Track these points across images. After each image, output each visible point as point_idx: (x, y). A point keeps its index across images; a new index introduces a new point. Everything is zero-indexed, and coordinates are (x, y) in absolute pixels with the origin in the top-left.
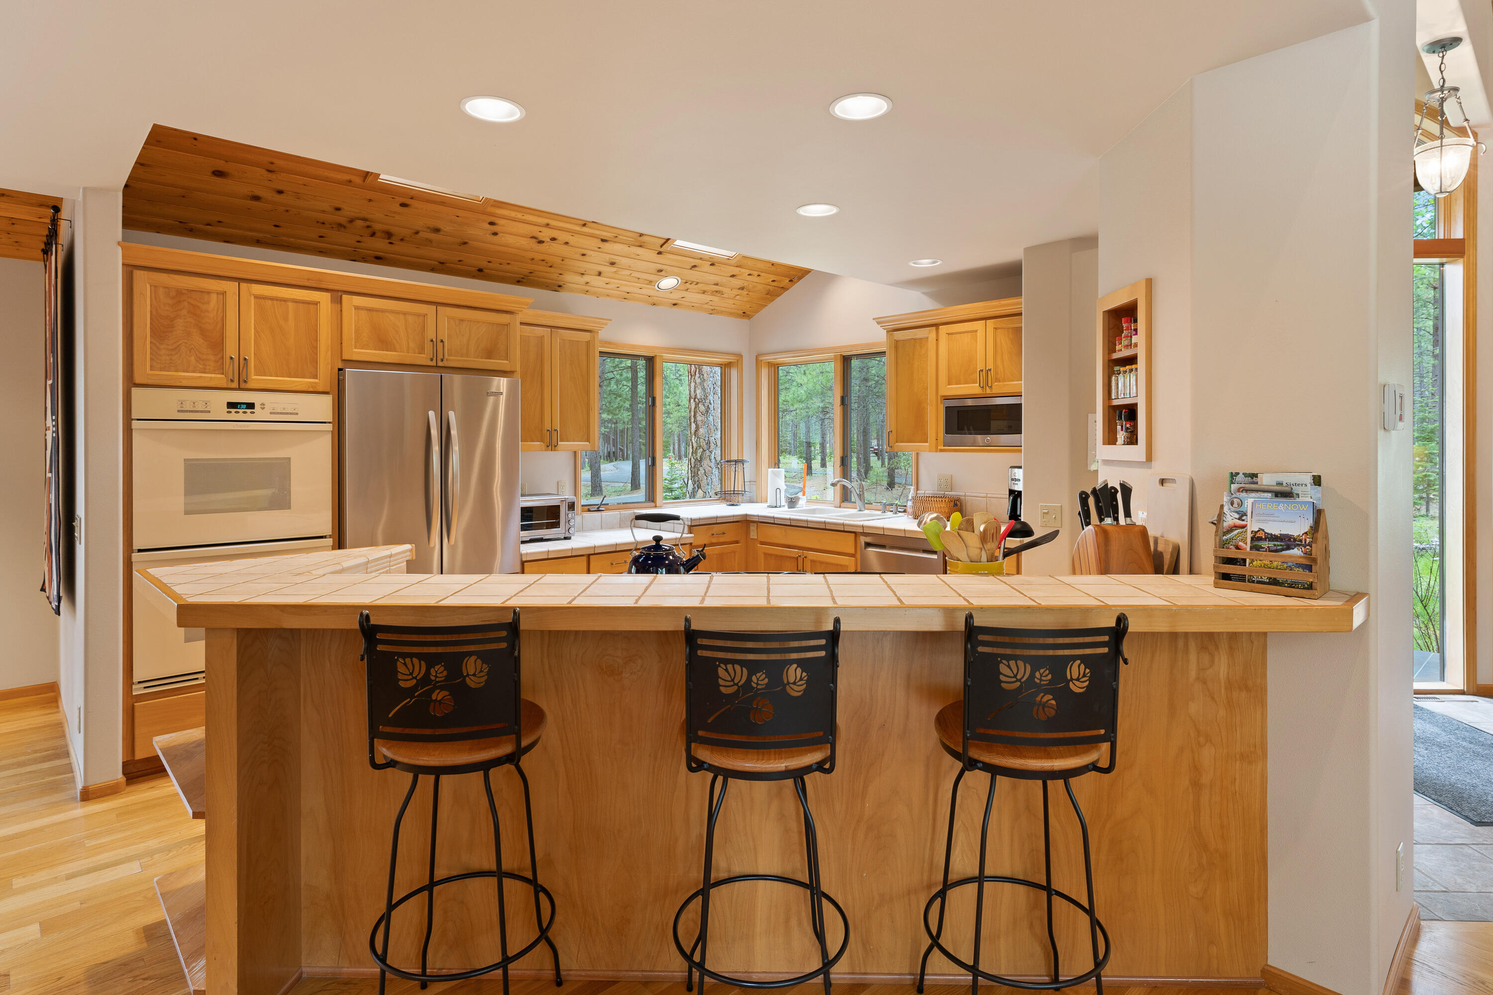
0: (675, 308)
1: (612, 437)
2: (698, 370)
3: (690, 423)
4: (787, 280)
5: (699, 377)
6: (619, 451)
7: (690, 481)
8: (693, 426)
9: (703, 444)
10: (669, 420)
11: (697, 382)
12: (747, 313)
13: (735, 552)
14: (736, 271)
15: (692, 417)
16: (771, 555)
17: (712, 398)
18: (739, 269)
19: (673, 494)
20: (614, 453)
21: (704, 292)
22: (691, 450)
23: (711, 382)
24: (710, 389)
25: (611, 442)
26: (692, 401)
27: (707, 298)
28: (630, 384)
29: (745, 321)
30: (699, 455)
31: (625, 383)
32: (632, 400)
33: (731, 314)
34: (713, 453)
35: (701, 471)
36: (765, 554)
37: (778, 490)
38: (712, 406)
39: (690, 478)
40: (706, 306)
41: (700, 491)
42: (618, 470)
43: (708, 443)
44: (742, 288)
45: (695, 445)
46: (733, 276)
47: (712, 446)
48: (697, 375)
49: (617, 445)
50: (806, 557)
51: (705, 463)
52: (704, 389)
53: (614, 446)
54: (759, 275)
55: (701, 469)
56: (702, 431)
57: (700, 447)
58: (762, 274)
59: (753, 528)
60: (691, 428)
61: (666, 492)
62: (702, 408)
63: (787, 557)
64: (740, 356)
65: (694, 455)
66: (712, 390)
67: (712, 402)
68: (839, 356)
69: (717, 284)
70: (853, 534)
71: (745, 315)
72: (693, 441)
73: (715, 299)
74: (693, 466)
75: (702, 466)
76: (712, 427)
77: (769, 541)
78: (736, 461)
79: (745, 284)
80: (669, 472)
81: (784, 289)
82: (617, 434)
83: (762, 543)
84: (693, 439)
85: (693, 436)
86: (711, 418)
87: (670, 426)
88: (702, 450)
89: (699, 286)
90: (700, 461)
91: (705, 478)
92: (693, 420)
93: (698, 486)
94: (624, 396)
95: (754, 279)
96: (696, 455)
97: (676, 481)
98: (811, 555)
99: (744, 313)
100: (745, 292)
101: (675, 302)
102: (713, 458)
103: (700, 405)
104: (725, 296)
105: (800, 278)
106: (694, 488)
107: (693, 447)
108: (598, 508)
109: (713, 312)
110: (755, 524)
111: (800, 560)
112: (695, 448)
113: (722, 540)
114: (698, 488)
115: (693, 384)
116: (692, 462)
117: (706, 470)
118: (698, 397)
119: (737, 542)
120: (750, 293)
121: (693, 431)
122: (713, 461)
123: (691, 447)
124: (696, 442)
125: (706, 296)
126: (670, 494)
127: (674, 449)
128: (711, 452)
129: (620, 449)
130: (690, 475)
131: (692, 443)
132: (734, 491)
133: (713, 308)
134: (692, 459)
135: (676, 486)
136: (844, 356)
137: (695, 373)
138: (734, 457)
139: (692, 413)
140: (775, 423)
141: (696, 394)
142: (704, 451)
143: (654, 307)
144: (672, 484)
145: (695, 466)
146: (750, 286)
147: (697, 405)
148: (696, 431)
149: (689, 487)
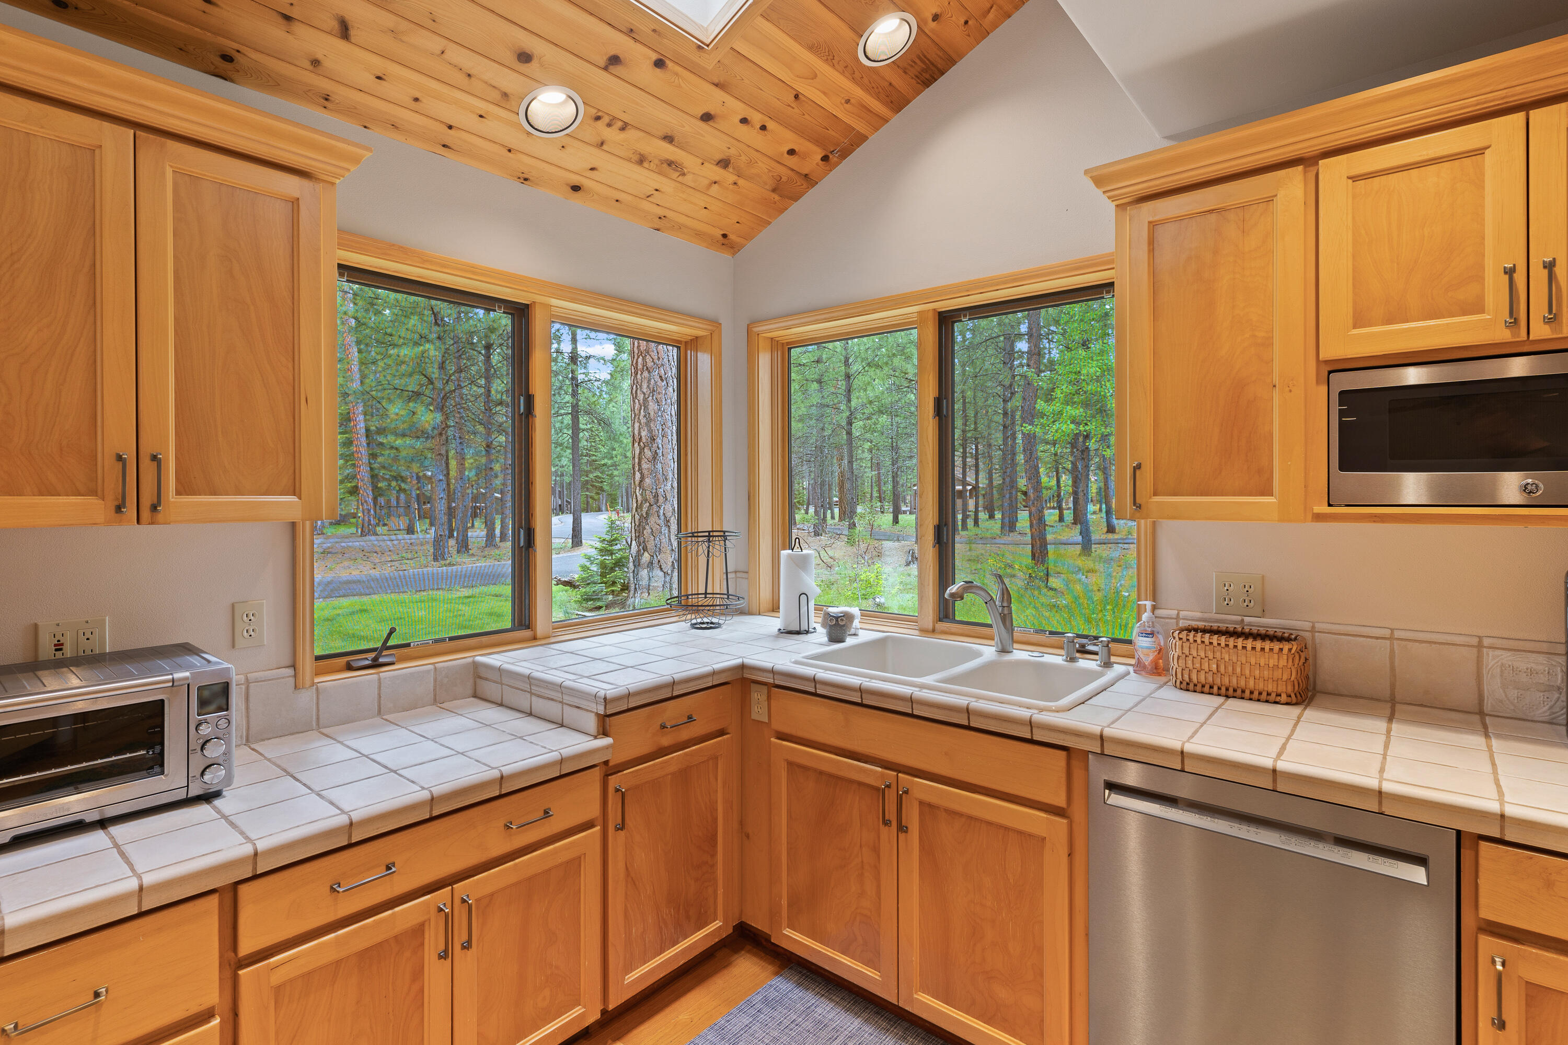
0: (576, 200)
1: (558, 489)
2: (643, 407)
3: (634, 472)
4: (818, 154)
5: (645, 416)
6: (565, 503)
7: (634, 542)
8: (638, 475)
9: (650, 497)
10: (616, 473)
11: (642, 421)
12: (732, 237)
13: (715, 758)
14: (715, 100)
15: (636, 465)
16: (805, 768)
17: (660, 441)
18: (719, 94)
19: (614, 557)
20: (560, 506)
21: (641, 160)
22: (635, 505)
23: (658, 422)
24: (658, 430)
25: (557, 495)
26: (636, 445)
27: (647, 179)
28: (570, 432)
29: (724, 257)
30: (645, 510)
31: (565, 431)
32: (573, 450)
33: (699, 235)
34: (662, 508)
35: (647, 531)
36: (791, 764)
37: (803, 598)
38: (661, 451)
39: (634, 538)
40: (646, 205)
41: (646, 554)
42: (563, 524)
43: (656, 496)
44: (724, 163)
45: (639, 498)
46: (707, 117)
47: (661, 499)
48: (642, 413)
49: (563, 499)
50: (906, 792)
51: (652, 520)
52: (650, 431)
53: (560, 498)
54: (763, 128)
55: (647, 527)
56: (648, 481)
57: (646, 500)
58: (771, 125)
59: (758, 696)
60: (634, 478)
61: (605, 555)
62: (648, 453)
63: (851, 781)
64: (715, 324)
65: (639, 510)
66: (660, 432)
67: (660, 446)
68: (930, 314)
69: (669, 139)
70: (1063, 754)
71: (725, 242)
72: (638, 494)
73: (667, 185)
74: (637, 524)
75: (648, 524)
76: (660, 476)
77: (800, 734)
78: (710, 536)
79: (733, 151)
80: (608, 531)
81: (809, 180)
82: (563, 487)
83: (782, 737)
84: (637, 491)
85: (638, 488)
86: (659, 466)
87: (617, 478)
88: (648, 504)
89: (631, 134)
90: (646, 518)
91: (653, 538)
92: (637, 469)
93: (643, 548)
94: (565, 444)
95: (749, 135)
96: (642, 510)
97: (617, 542)
98: (922, 788)
99: (725, 236)
100: (728, 176)
101: (576, 180)
102: (661, 514)
103: (646, 450)
104: (688, 179)
105: (845, 153)
106: (639, 551)
107: (637, 501)
108: (375, 659)
109: (661, 223)
110: (765, 689)
111: (891, 796)
112: (639, 502)
113: (685, 734)
114: (644, 550)
115: (637, 425)
116: (637, 520)
117: (654, 529)
118: (644, 440)
119: (722, 733)
120: (741, 182)
121: (637, 483)
122: (662, 518)
123: (634, 500)
124: (642, 495)
125: (646, 172)
126: (610, 557)
127: (622, 501)
128: (659, 507)
129: (567, 501)
130: (633, 535)
131: (636, 496)
132: (706, 593)
133: (660, 212)
134: (636, 515)
135: (618, 547)
136: (940, 313)
137: (640, 412)
138: (705, 524)
139: (637, 460)
140: (783, 457)
141: (641, 437)
142: (651, 505)
143: (525, 187)
144: (611, 546)
145: (639, 524)
146: (743, 158)
147: (642, 450)
148: (641, 481)
149: (632, 549)
